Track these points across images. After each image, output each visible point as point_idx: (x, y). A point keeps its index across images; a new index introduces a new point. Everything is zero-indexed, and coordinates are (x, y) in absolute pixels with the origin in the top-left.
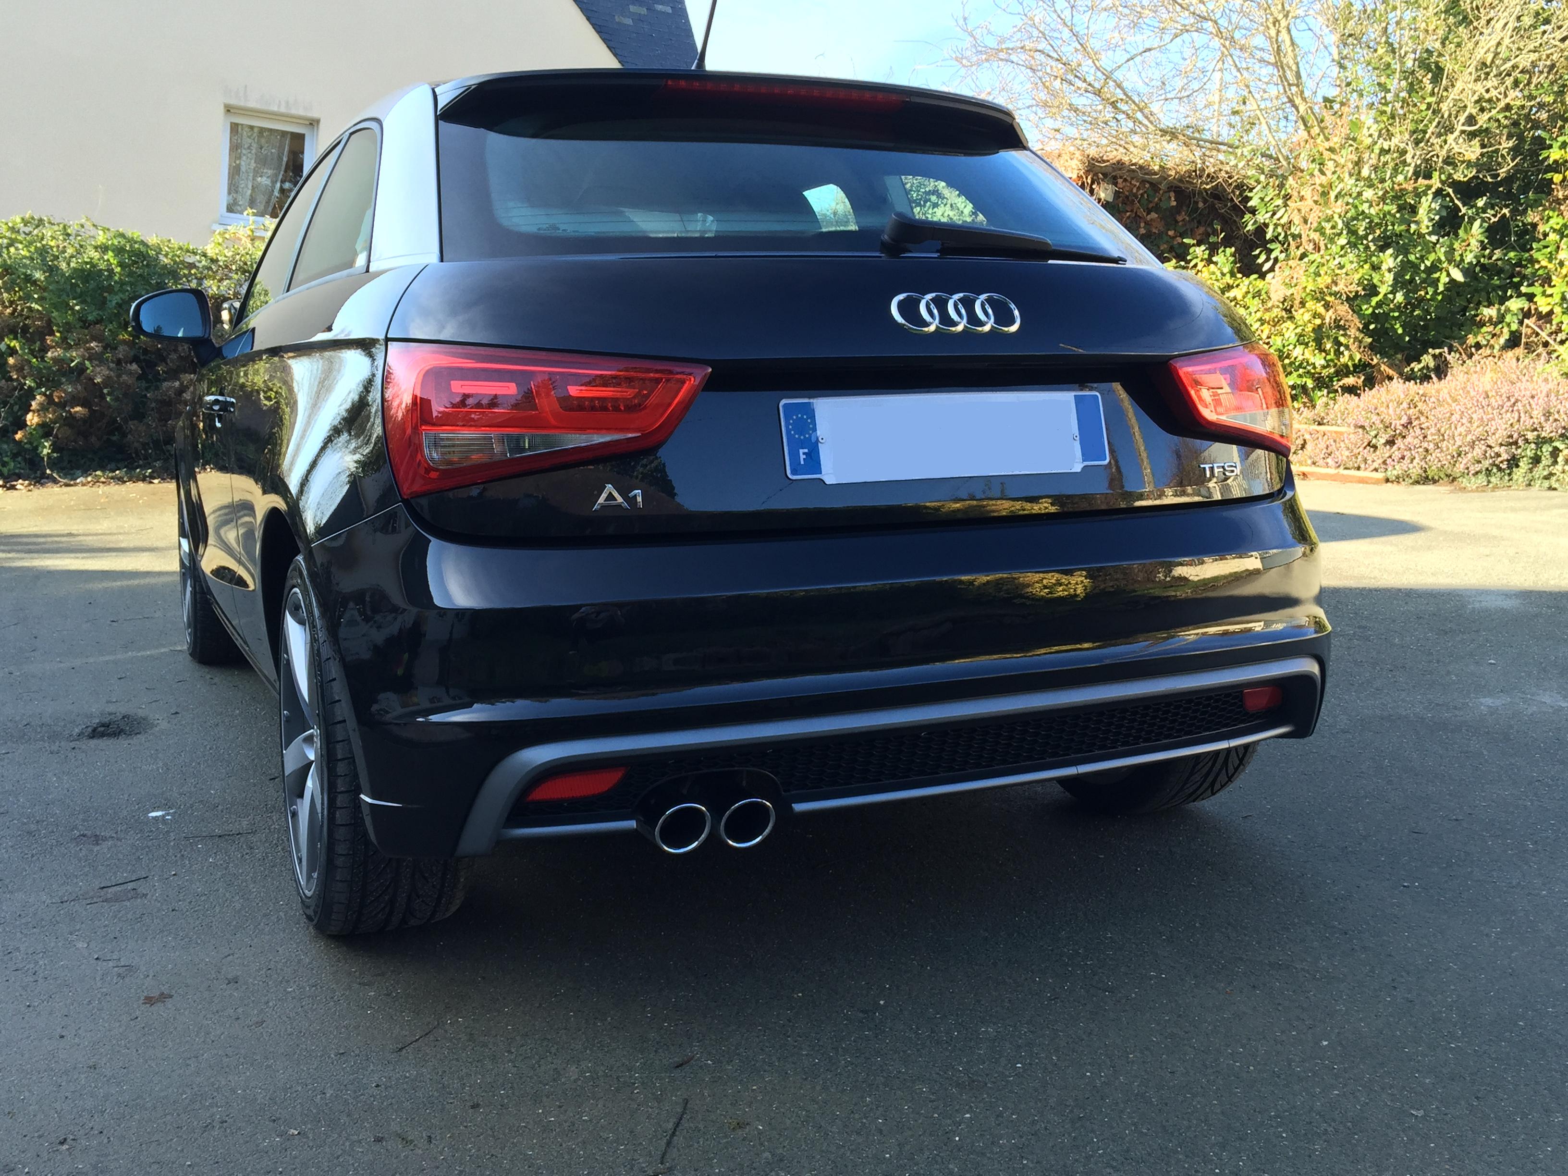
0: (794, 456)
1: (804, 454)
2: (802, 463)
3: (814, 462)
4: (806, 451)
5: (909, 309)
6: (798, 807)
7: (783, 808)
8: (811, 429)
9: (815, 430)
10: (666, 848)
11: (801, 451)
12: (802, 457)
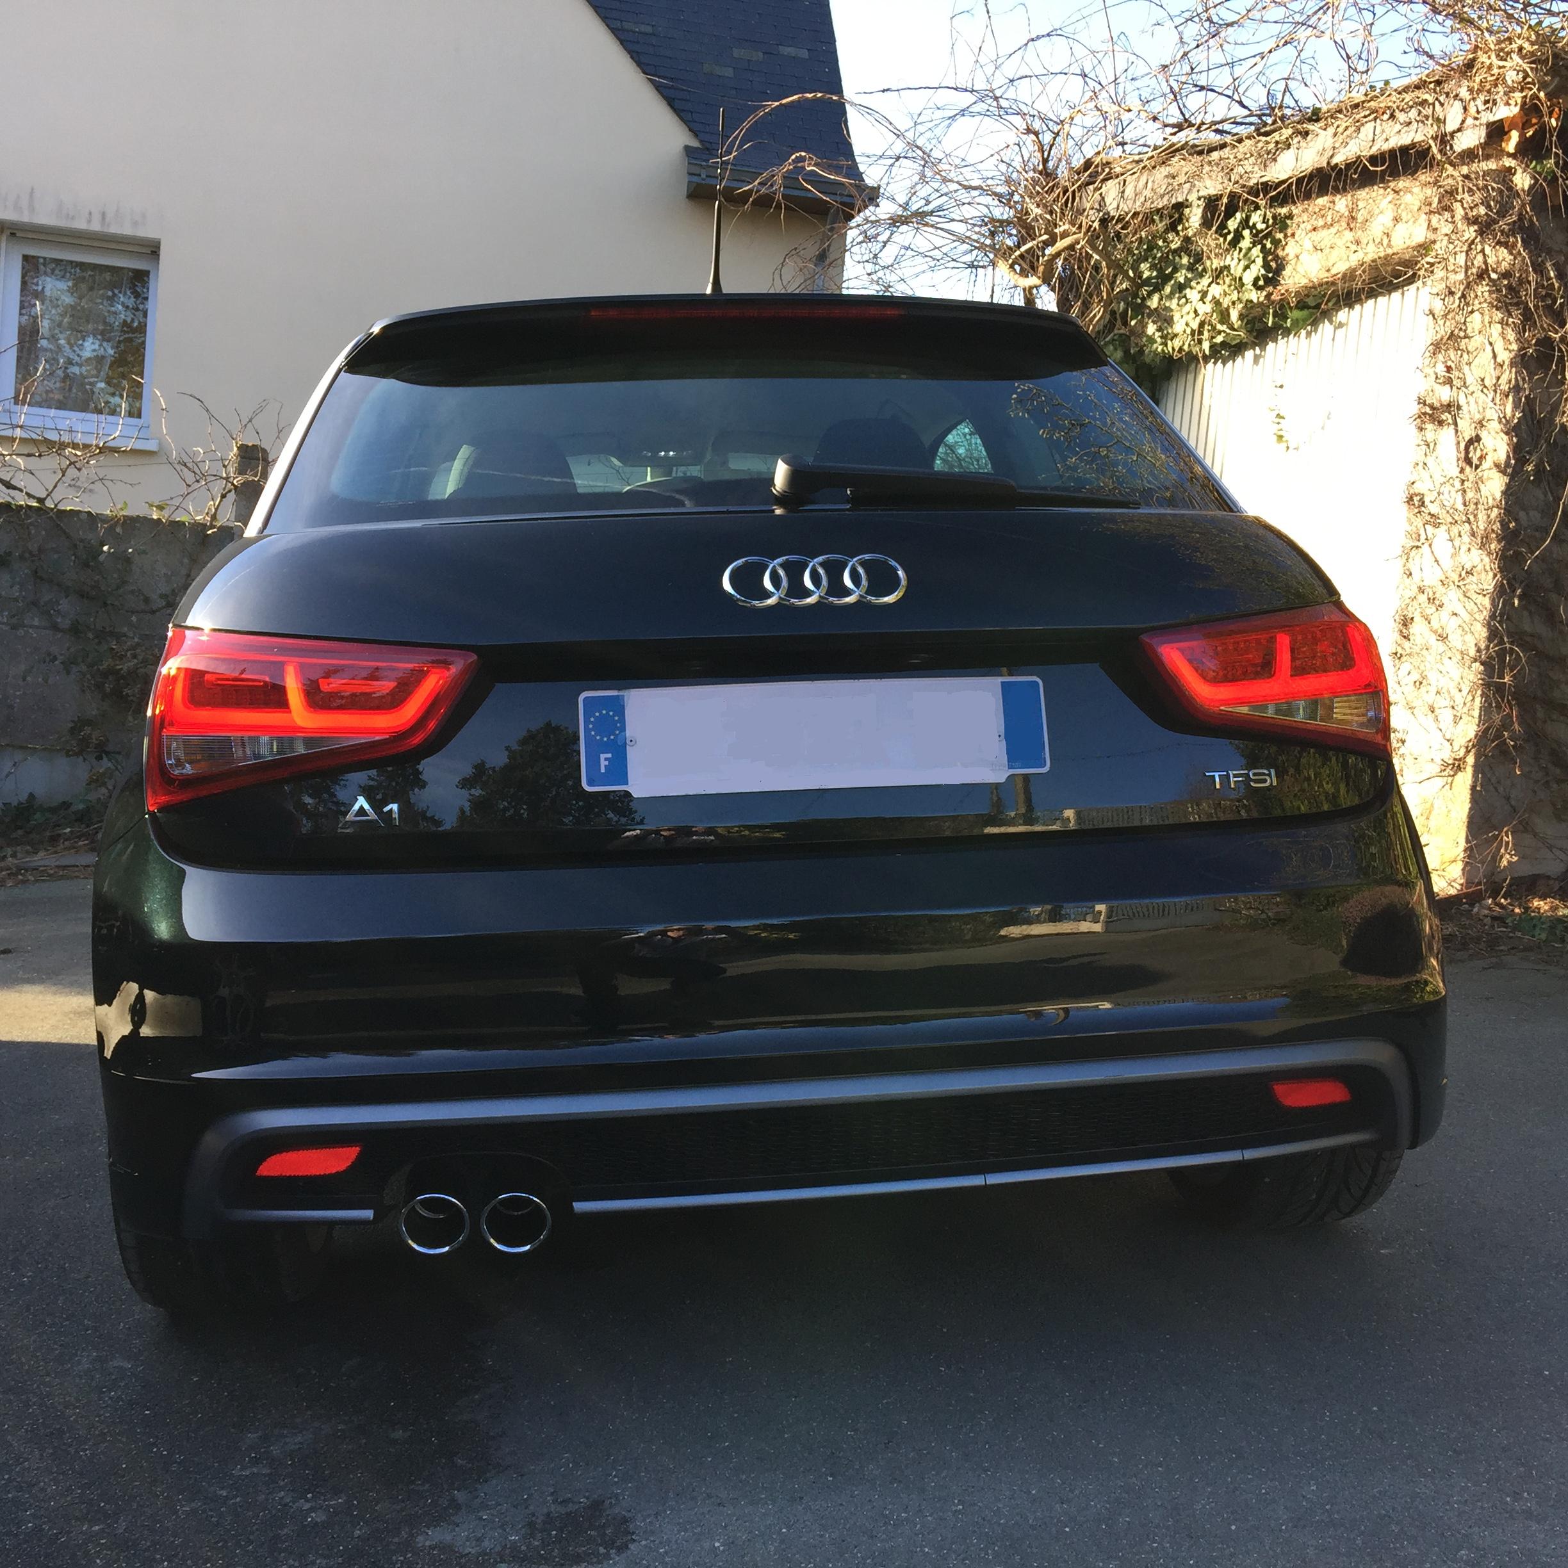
0: (593, 762)
1: (606, 759)
2: (603, 770)
3: (619, 769)
4: (609, 755)
5: (748, 581)
6: (579, 1206)
7: (562, 1207)
8: (618, 728)
9: (623, 729)
10: (415, 1246)
11: (603, 756)
12: (603, 763)
